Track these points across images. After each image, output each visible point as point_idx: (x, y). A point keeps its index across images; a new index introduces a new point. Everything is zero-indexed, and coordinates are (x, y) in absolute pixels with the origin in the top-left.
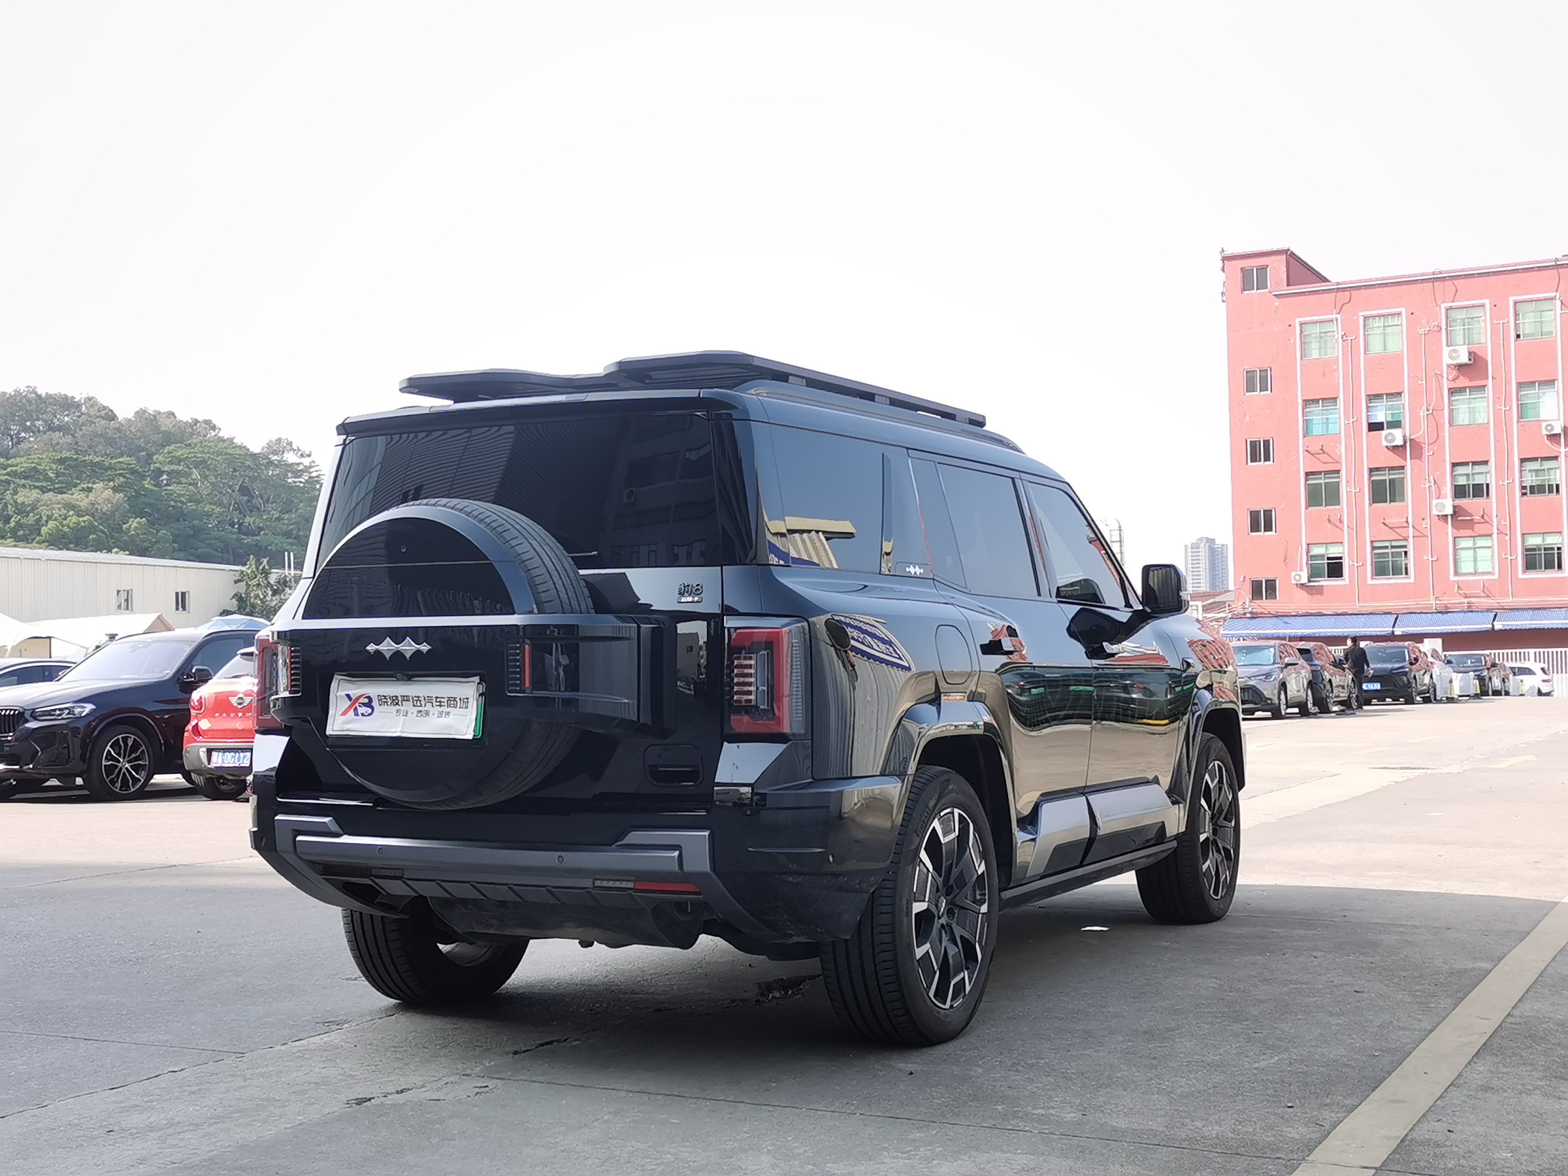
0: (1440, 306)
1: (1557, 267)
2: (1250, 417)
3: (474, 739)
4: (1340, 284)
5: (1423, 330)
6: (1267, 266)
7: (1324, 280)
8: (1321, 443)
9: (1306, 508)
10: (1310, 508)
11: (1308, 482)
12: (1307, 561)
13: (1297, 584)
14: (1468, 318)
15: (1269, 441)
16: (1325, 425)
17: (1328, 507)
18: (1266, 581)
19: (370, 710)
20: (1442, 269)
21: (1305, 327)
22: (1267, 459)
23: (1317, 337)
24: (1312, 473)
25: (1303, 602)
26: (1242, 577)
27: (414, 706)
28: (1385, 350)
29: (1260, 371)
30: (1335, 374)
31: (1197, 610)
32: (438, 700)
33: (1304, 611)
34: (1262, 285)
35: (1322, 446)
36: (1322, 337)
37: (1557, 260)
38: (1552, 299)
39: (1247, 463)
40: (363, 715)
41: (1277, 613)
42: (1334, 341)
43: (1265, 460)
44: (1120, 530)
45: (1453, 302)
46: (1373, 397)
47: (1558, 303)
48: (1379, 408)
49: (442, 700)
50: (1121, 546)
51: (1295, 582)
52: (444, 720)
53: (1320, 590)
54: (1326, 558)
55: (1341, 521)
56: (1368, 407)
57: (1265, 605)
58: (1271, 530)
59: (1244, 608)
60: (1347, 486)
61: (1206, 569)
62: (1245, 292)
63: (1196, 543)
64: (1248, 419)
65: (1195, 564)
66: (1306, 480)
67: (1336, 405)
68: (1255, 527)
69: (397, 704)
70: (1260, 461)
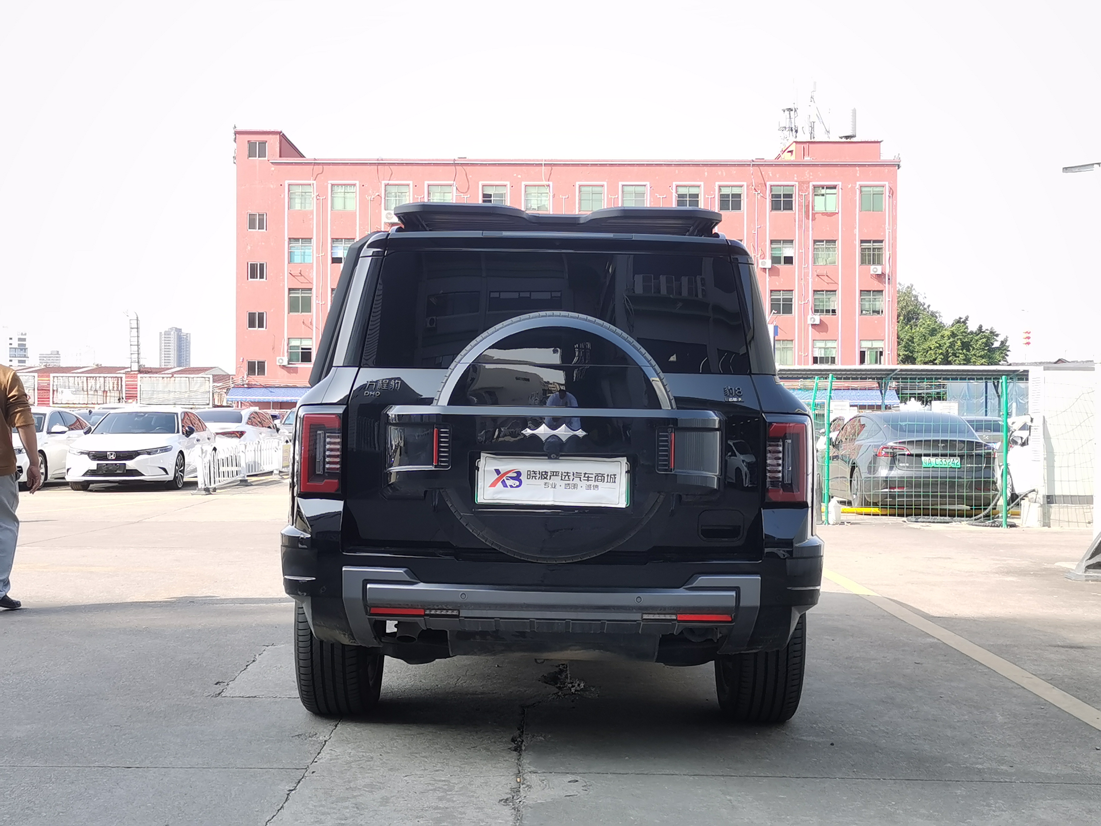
0: (381, 183)
1: (455, 164)
2: (251, 247)
3: (626, 507)
4: (316, 160)
5: (370, 197)
6: (266, 141)
7: (302, 156)
8: (300, 269)
9: (289, 313)
10: (291, 314)
11: (290, 295)
12: (288, 350)
13: (280, 366)
14: (399, 192)
15: (263, 264)
16: (302, 257)
17: (303, 313)
18: (258, 362)
19: (517, 483)
20: (384, 157)
21: (291, 187)
22: (262, 277)
23: (299, 195)
24: (293, 289)
25: (283, 378)
26: (242, 358)
27: (562, 479)
28: (345, 208)
29: (259, 215)
30: (311, 222)
31: (209, 381)
32: (587, 475)
33: (285, 384)
34: (262, 154)
35: (301, 271)
36: (303, 194)
37: (455, 160)
38: (451, 186)
39: (248, 279)
40: (511, 486)
41: (266, 385)
42: (311, 199)
43: (260, 278)
44: (137, 320)
45: (389, 180)
46: (335, 240)
47: (455, 188)
48: (339, 248)
49: (590, 476)
50: (138, 332)
51: (279, 364)
52: (592, 492)
53: (295, 370)
54: (300, 349)
55: (311, 323)
56: (332, 247)
57: (257, 379)
58: (263, 327)
59: (243, 381)
60: (316, 300)
61: (174, 350)
62: (250, 158)
63: (169, 331)
64: (249, 248)
65: (166, 346)
66: (289, 293)
67: (311, 243)
68: (252, 324)
69: (545, 478)
70: (257, 278)
